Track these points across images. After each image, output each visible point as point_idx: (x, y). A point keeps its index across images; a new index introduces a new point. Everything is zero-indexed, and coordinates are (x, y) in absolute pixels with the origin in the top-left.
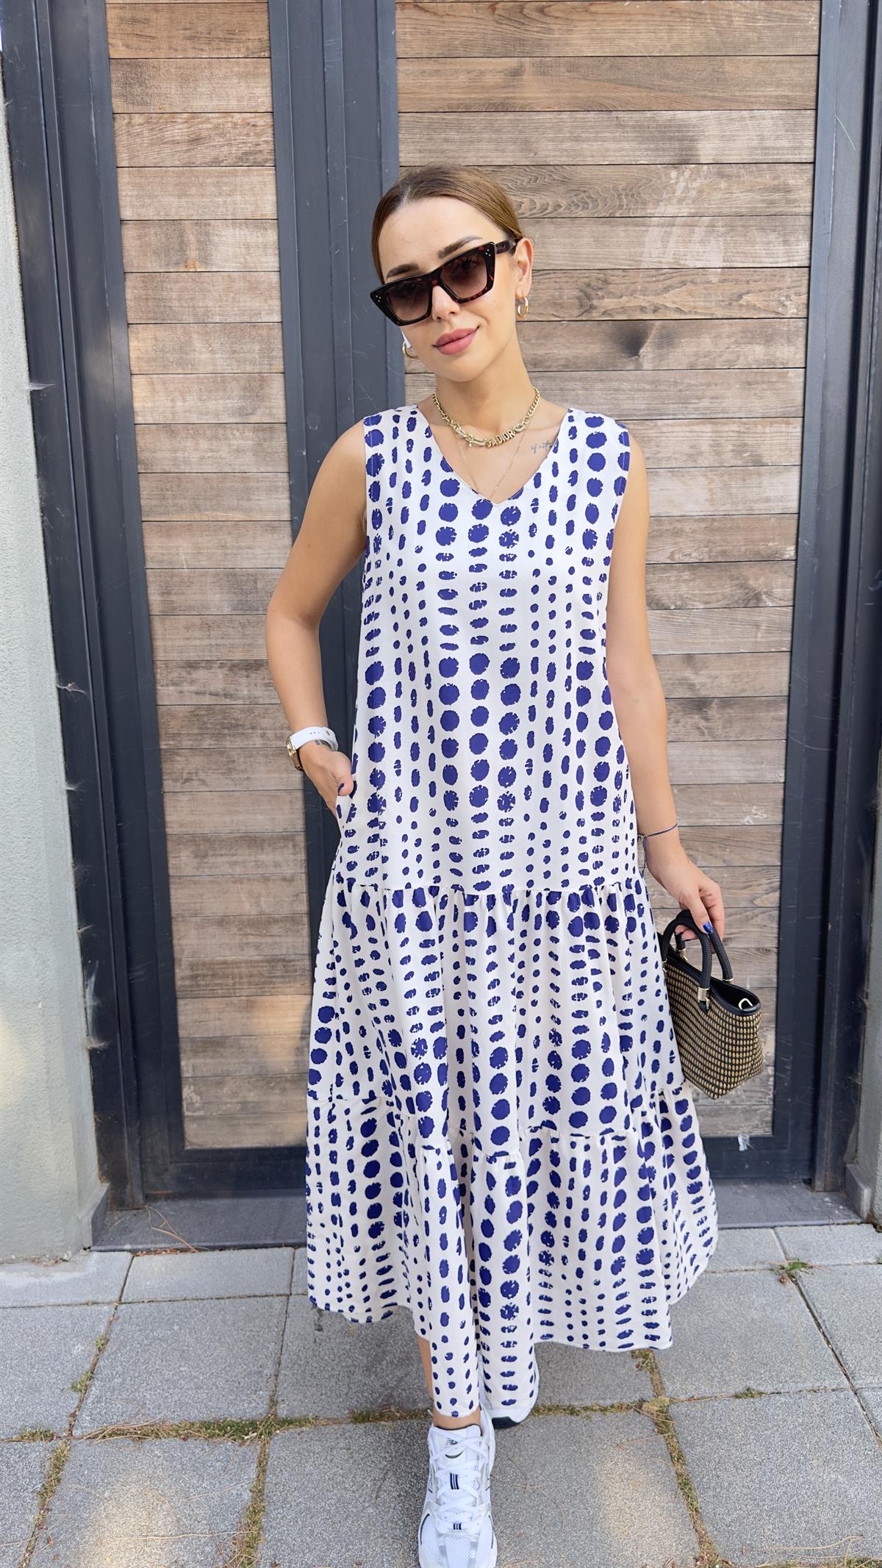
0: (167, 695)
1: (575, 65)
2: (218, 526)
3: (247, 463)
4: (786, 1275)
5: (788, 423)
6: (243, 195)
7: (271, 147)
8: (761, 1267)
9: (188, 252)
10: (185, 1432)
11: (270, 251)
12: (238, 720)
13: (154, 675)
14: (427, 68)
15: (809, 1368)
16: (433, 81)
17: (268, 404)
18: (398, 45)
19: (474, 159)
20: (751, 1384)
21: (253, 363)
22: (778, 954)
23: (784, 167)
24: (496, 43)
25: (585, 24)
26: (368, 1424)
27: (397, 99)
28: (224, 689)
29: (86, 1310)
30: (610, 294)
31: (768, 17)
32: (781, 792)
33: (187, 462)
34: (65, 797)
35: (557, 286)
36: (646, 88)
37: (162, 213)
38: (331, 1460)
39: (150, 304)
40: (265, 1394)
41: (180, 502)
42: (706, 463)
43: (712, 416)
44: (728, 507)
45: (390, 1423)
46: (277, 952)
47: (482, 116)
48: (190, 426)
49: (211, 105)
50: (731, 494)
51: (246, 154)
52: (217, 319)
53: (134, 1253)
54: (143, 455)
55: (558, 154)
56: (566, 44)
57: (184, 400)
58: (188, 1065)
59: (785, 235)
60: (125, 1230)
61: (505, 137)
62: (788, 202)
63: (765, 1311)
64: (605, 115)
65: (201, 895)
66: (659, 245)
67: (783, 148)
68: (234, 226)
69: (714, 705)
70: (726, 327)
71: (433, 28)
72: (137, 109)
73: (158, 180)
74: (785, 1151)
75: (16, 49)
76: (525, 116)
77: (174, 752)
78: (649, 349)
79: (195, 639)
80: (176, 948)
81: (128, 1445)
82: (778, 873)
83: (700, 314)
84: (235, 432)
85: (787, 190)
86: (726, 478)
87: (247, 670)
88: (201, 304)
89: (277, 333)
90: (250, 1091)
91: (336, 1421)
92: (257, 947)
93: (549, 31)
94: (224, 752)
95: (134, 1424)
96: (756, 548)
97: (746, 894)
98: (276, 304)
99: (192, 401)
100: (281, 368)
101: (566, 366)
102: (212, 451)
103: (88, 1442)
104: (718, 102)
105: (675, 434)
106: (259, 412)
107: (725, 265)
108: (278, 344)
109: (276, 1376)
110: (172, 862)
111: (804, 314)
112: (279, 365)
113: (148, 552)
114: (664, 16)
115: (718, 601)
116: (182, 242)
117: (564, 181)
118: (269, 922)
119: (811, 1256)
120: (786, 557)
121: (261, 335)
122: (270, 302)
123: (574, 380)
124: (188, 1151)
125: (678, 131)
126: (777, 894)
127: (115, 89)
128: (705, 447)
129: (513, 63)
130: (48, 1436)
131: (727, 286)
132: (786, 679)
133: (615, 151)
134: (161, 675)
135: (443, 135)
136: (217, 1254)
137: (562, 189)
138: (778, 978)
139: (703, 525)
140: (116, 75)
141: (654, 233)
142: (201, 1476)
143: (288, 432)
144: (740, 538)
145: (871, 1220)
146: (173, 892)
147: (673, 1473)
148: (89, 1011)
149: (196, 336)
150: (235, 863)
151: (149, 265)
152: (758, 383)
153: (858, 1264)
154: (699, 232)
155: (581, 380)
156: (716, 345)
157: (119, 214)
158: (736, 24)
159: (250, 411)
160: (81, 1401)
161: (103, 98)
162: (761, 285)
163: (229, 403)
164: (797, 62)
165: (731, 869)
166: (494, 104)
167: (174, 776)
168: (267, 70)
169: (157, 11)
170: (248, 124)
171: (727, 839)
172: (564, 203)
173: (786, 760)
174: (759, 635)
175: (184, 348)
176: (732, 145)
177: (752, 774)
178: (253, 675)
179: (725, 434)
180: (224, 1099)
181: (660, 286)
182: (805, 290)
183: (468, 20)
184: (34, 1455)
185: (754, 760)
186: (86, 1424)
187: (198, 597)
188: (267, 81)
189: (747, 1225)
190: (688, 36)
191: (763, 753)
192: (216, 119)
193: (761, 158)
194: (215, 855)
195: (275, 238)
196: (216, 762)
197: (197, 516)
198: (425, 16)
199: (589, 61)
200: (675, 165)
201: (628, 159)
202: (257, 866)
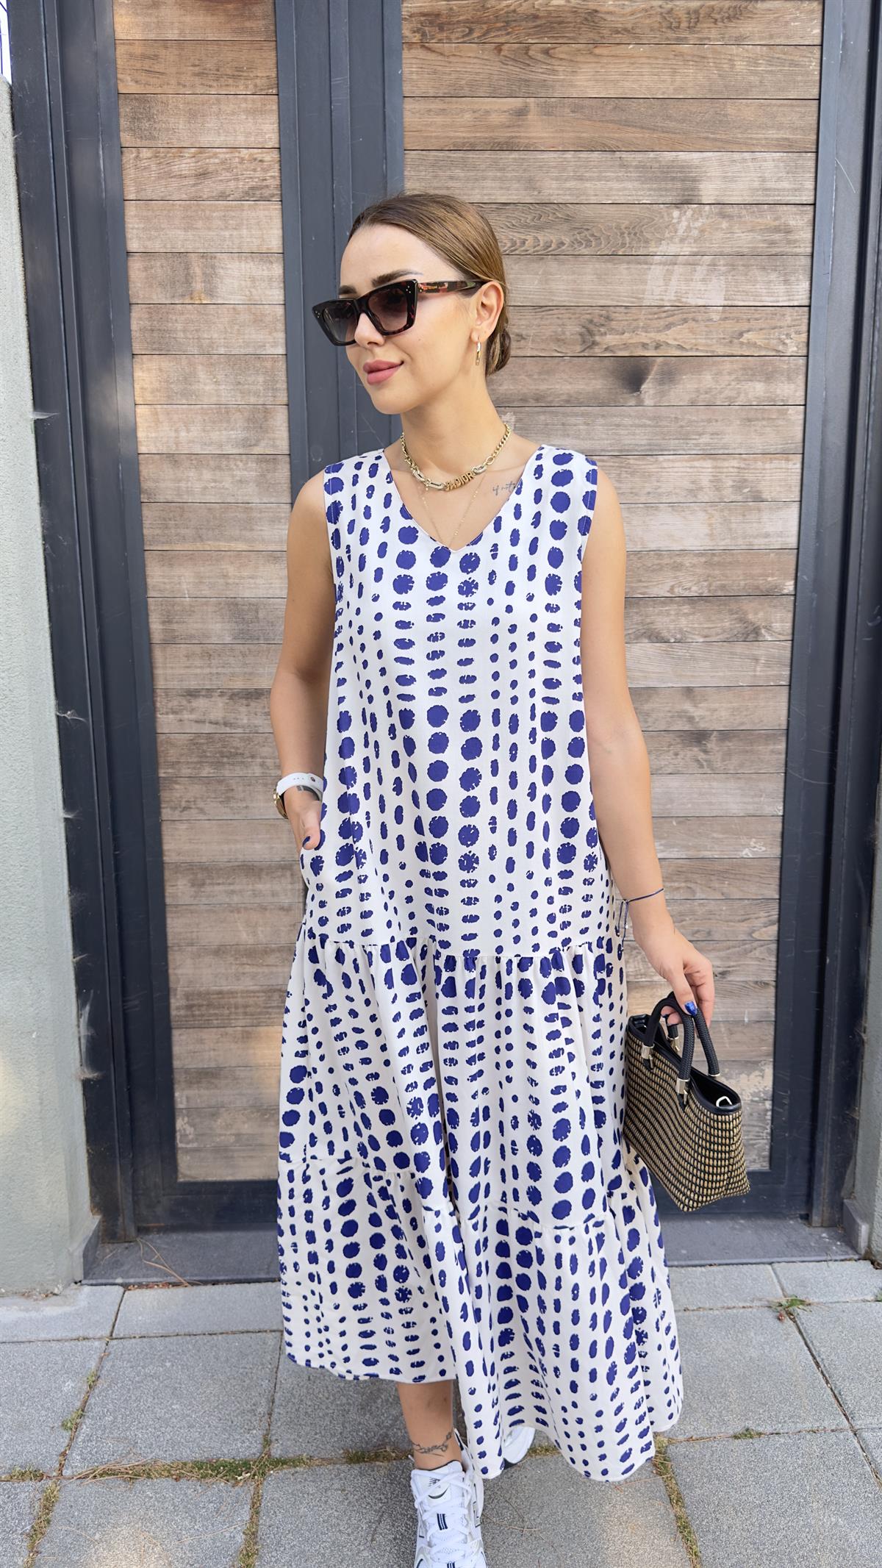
0: (166, 723)
1: (579, 105)
2: (219, 556)
3: (250, 493)
4: (784, 1313)
5: (787, 460)
6: (249, 228)
7: (278, 182)
8: (758, 1304)
9: (194, 285)
10: (177, 1472)
11: (275, 284)
12: (237, 748)
13: (154, 703)
14: (432, 106)
15: (808, 1407)
16: (439, 120)
17: (271, 435)
18: (405, 84)
19: (479, 197)
20: (750, 1424)
21: (257, 394)
22: (777, 987)
23: (785, 208)
24: (502, 83)
25: (590, 65)
26: (362, 1465)
27: (403, 137)
28: (224, 718)
29: (77, 1346)
30: (612, 330)
31: (770, 62)
32: (780, 825)
33: (189, 492)
34: (62, 825)
35: (560, 322)
36: (648, 129)
37: (169, 246)
38: (326, 1502)
39: (155, 334)
40: (258, 1433)
41: (183, 531)
42: (706, 499)
43: (712, 452)
44: (728, 541)
45: (386, 1464)
46: (273, 982)
47: (487, 154)
48: (193, 457)
49: (219, 140)
50: (730, 529)
51: (252, 188)
52: (222, 351)
53: (126, 1287)
54: (145, 485)
55: (561, 192)
56: (572, 86)
57: (188, 431)
58: (182, 1097)
59: (785, 274)
60: (116, 1264)
61: (509, 175)
62: (789, 242)
63: (763, 1349)
64: (608, 155)
65: (198, 925)
66: (662, 283)
67: (784, 190)
68: (240, 259)
69: (713, 738)
70: (727, 365)
71: (439, 68)
73: (165, 212)
74: (782, 1186)
75: (26, 84)
76: (529, 155)
77: (173, 780)
78: (650, 385)
79: (196, 667)
80: (172, 978)
81: (119, 1486)
82: (776, 906)
83: (702, 351)
84: (239, 463)
85: (788, 231)
86: (726, 512)
87: (247, 699)
88: (206, 336)
89: (281, 365)
90: (244, 1123)
91: (331, 1461)
92: (254, 976)
93: (554, 72)
94: (222, 781)
95: (126, 1464)
96: (756, 583)
97: (744, 927)
98: (281, 336)
99: (195, 431)
100: (285, 400)
101: (568, 401)
102: (215, 481)
103: (79, 1482)
104: (719, 144)
105: (676, 470)
106: (263, 444)
107: (726, 303)
108: (282, 376)
109: (270, 1414)
110: (169, 890)
111: (804, 352)
112: (283, 397)
113: (149, 581)
114: (665, 59)
115: (717, 634)
116: (188, 274)
117: (568, 219)
118: (266, 952)
119: (808, 1293)
120: (786, 591)
121: (265, 367)
122: (275, 334)
123: (576, 415)
124: (181, 1183)
125: (681, 172)
126: (775, 928)
127: (124, 123)
128: (705, 481)
129: (516, 103)
130: (38, 1476)
131: (728, 324)
132: (785, 712)
133: (619, 190)
134: (161, 703)
135: (448, 173)
136: (209, 1288)
137: (565, 227)
138: (776, 1012)
139: (703, 560)
140: (125, 109)
141: (656, 271)
142: (194, 1517)
143: (291, 463)
144: (740, 572)
145: (869, 1257)
146: (169, 921)
147: (672, 1516)
148: (83, 1041)
149: (200, 367)
150: (233, 892)
151: (155, 297)
152: (757, 419)
153: (857, 1302)
154: (701, 271)
155: (583, 415)
156: (717, 382)
157: (125, 246)
158: (738, 68)
159: (253, 442)
160: (71, 1440)
161: (112, 133)
162: (761, 324)
163: (233, 434)
164: (798, 106)
165: (730, 902)
166: (499, 143)
167: (172, 804)
168: (275, 107)
169: (166, 48)
170: (255, 159)
171: (726, 872)
172: (567, 240)
173: (785, 793)
174: (758, 669)
175: (188, 379)
176: (733, 186)
177: (750, 807)
178: (253, 704)
179: (725, 470)
180: (218, 1131)
181: (662, 323)
182: (805, 328)
183: (475, 61)
184: (23, 1495)
185: (752, 793)
186: (76, 1464)
187: (199, 626)
188: (274, 118)
189: (744, 1261)
190: (690, 79)
191: (762, 785)
192: (223, 154)
193: (761, 199)
194: (212, 884)
195: (281, 271)
196: (215, 791)
197: (199, 546)
198: (432, 56)
199: (594, 102)
200: (677, 205)
201: (630, 199)
202: (255, 895)
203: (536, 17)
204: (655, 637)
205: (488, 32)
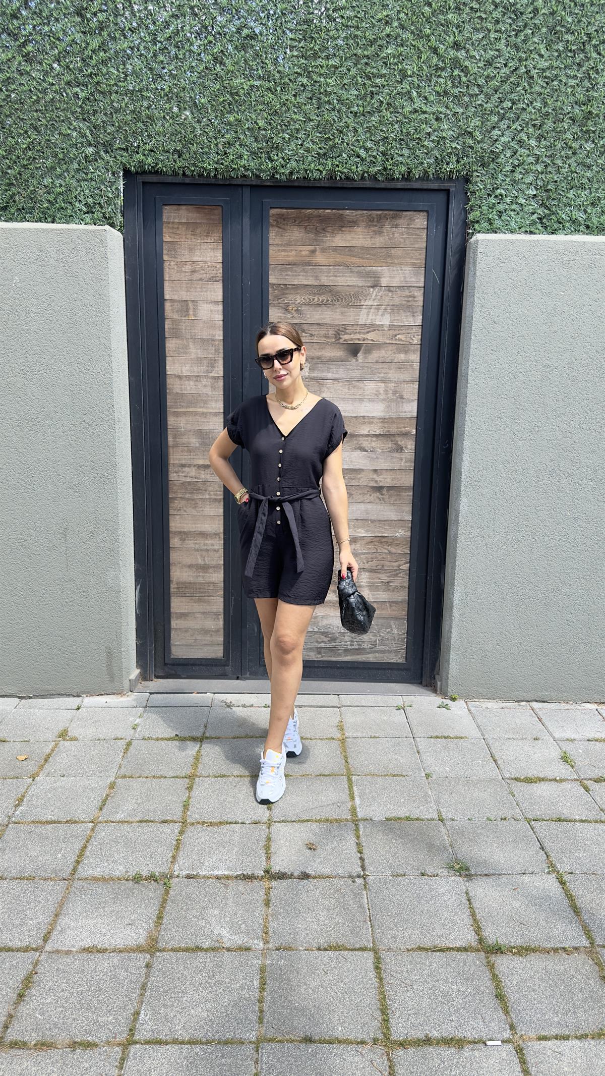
0: (173, 477)
1: (336, 249)
2: (195, 414)
3: (208, 391)
4: (401, 709)
5: (413, 384)
6: (211, 292)
7: (222, 275)
8: (393, 706)
9: (189, 312)
11: (220, 313)
12: (199, 487)
13: (168, 469)
14: (280, 248)
16: (283, 253)
17: (216, 369)
18: (270, 241)
19: (297, 282)
20: (377, 735)
21: (212, 354)
22: (409, 589)
23: (413, 288)
24: (307, 240)
25: (340, 235)
27: (269, 259)
28: (195, 475)
30: (346, 334)
31: (408, 234)
32: (410, 525)
33: (186, 389)
35: (326, 330)
36: (362, 258)
37: (180, 298)
39: (174, 330)
40: (201, 731)
41: (182, 404)
42: (382, 398)
43: (384, 380)
44: (391, 414)
46: (211, 580)
47: (300, 266)
48: (187, 377)
49: (200, 259)
50: (391, 409)
51: (212, 277)
52: (199, 337)
53: (151, 693)
54: (168, 387)
55: (328, 281)
56: (333, 242)
57: (186, 367)
58: (174, 623)
59: (413, 313)
60: (146, 687)
61: (309, 274)
62: (415, 301)
63: (389, 717)
64: (346, 268)
65: (182, 556)
66: (366, 316)
67: (413, 281)
68: (207, 303)
69: (385, 489)
70: (390, 347)
71: (283, 235)
72: (172, 259)
73: (179, 285)
76: (316, 267)
77: (175, 499)
78: (361, 354)
79: (185, 456)
80: (171, 576)
81: (152, 742)
82: (409, 556)
83: (381, 342)
84: (204, 379)
85: (414, 297)
86: (389, 403)
87: (204, 468)
88: (193, 332)
89: (222, 343)
90: (198, 635)
93: (327, 237)
94: (193, 500)
96: (401, 430)
97: (397, 564)
98: (221, 333)
100: (222, 356)
101: (329, 359)
102: (195, 386)
103: (138, 741)
104: (388, 264)
105: (370, 387)
106: (214, 372)
107: (390, 324)
108: (221, 347)
109: (205, 729)
110: (171, 542)
111: (420, 343)
112: (221, 355)
113: (168, 422)
114: (369, 233)
115: (387, 449)
116: (187, 308)
117: (330, 291)
118: (208, 567)
119: (413, 703)
120: (412, 434)
121: (215, 344)
122: (219, 332)
123: (333, 364)
124: (172, 659)
125: (374, 274)
126: (408, 565)
127: (165, 252)
128: (382, 392)
129: (312, 248)
131: (391, 332)
132: (412, 480)
133: (350, 281)
134: (171, 469)
135: (286, 273)
137: (329, 294)
138: (408, 599)
139: (381, 420)
140: (165, 247)
141: (364, 311)
143: (224, 379)
144: (395, 426)
145: (440, 695)
146: (171, 554)
148: (137, 599)
149: (190, 343)
151: (174, 316)
152: (402, 368)
153: (431, 707)
154: (381, 311)
155: (335, 365)
156: (386, 354)
157: (163, 296)
158: (395, 236)
159: (209, 372)
160: (134, 731)
161: (160, 255)
162: (404, 331)
163: (202, 369)
164: (419, 251)
165: (391, 554)
166: (305, 263)
167: (174, 508)
168: (221, 247)
169: (182, 226)
170: (213, 266)
171: (390, 542)
172: (330, 299)
173: (412, 512)
174: (402, 463)
175: (186, 347)
176: (394, 280)
177: (399, 517)
179: (389, 387)
180: (188, 638)
181: (366, 331)
182: (420, 333)
183: (297, 232)
184: (119, 743)
185: (400, 511)
186: (137, 736)
187: (187, 440)
188: (221, 251)
189: (392, 694)
190: (379, 241)
191: (404, 508)
192: (201, 264)
193: (404, 285)
194: (188, 540)
195: (222, 308)
196: (190, 504)
197: (188, 410)
198: (281, 230)
199: (341, 248)
200: (373, 287)
201: (354, 284)
202: (204, 545)
203: (320, 216)
204: (363, 449)
205: (302, 221)
